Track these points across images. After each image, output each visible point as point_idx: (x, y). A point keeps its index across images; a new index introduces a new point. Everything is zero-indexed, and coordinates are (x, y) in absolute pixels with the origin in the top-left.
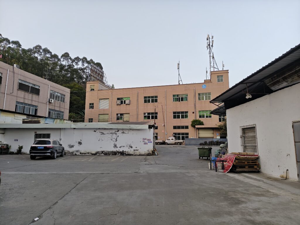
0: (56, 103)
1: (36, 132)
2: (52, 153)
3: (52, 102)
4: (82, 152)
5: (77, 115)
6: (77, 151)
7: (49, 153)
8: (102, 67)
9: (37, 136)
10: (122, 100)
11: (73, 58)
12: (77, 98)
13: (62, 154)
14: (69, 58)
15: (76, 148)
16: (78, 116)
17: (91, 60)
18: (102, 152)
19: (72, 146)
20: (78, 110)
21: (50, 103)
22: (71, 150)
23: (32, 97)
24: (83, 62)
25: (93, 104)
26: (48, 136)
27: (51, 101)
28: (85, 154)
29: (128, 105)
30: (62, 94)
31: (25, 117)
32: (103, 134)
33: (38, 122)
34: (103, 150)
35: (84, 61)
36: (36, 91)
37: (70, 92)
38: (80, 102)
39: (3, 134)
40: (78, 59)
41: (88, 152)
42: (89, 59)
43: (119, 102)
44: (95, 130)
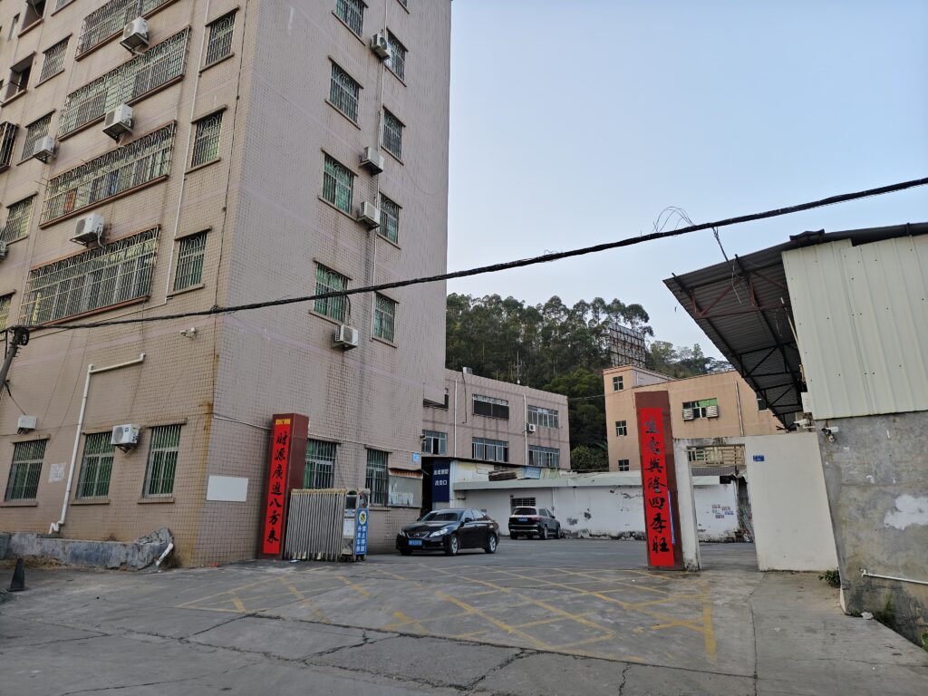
0: (541, 430)
1: (512, 496)
2: (539, 528)
3: (534, 430)
4: (593, 533)
5: (594, 450)
6: (584, 531)
7: (535, 528)
8: (647, 315)
9: (514, 502)
10: (697, 407)
11: (570, 307)
12: (589, 409)
13: (557, 534)
14: (562, 310)
15: (582, 525)
16: (595, 455)
17: (616, 302)
18: (631, 534)
19: (575, 522)
20: (596, 438)
21: (529, 432)
22: (574, 529)
23: (497, 424)
24: (596, 311)
25: (624, 423)
26: (532, 501)
27: (532, 428)
28: (599, 536)
29: (714, 421)
30: (550, 411)
31: (491, 468)
32: (627, 496)
33: (513, 477)
34: (632, 530)
35: (598, 308)
36: (501, 412)
37: (566, 403)
38: (596, 418)
39: (464, 499)
40: (582, 306)
41: (603, 532)
42: (608, 302)
43: (688, 413)
44: (613, 489)
